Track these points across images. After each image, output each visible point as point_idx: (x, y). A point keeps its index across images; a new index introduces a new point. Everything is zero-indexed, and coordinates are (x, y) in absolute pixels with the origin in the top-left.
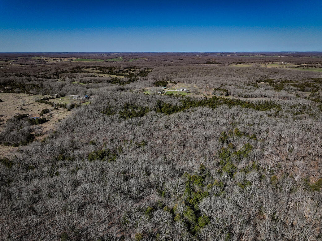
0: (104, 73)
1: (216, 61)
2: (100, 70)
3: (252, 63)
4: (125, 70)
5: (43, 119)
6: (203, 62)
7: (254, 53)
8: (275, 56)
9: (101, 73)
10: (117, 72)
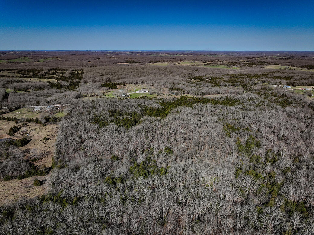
0: (28, 77)
1: (134, 60)
2: (21, 74)
3: (167, 61)
4: (50, 73)
5: (24, 140)
6: (122, 62)
7: (159, 52)
8: (178, 55)
9: (25, 77)
10: (43, 75)
